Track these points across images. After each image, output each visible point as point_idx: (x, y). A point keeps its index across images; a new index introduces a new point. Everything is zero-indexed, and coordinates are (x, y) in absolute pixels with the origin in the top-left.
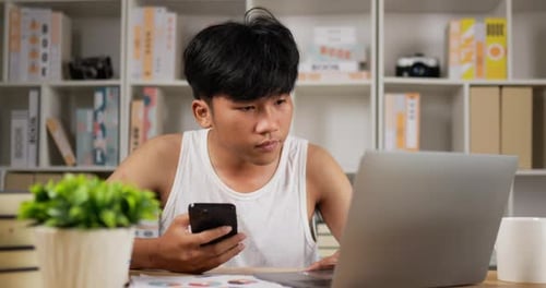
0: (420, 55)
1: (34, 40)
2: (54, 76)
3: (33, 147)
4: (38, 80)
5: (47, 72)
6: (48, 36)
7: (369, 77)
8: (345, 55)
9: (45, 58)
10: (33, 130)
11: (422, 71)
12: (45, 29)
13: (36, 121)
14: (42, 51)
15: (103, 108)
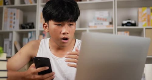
0: (129, 20)
1: (11, 18)
2: (17, 28)
3: (10, 50)
4: (12, 29)
5: (15, 27)
6: (15, 17)
7: (112, 26)
8: (105, 20)
9: (14, 23)
10: (10, 45)
11: (130, 25)
12: (14, 14)
13: (11, 42)
14: (13, 21)
15: (31, 38)
